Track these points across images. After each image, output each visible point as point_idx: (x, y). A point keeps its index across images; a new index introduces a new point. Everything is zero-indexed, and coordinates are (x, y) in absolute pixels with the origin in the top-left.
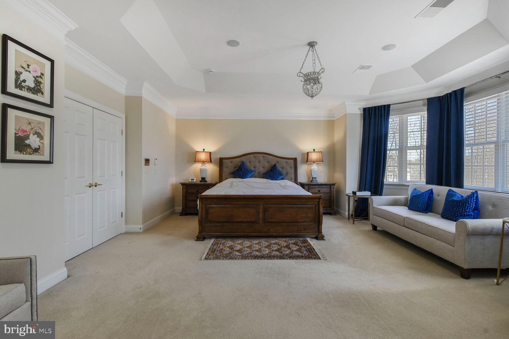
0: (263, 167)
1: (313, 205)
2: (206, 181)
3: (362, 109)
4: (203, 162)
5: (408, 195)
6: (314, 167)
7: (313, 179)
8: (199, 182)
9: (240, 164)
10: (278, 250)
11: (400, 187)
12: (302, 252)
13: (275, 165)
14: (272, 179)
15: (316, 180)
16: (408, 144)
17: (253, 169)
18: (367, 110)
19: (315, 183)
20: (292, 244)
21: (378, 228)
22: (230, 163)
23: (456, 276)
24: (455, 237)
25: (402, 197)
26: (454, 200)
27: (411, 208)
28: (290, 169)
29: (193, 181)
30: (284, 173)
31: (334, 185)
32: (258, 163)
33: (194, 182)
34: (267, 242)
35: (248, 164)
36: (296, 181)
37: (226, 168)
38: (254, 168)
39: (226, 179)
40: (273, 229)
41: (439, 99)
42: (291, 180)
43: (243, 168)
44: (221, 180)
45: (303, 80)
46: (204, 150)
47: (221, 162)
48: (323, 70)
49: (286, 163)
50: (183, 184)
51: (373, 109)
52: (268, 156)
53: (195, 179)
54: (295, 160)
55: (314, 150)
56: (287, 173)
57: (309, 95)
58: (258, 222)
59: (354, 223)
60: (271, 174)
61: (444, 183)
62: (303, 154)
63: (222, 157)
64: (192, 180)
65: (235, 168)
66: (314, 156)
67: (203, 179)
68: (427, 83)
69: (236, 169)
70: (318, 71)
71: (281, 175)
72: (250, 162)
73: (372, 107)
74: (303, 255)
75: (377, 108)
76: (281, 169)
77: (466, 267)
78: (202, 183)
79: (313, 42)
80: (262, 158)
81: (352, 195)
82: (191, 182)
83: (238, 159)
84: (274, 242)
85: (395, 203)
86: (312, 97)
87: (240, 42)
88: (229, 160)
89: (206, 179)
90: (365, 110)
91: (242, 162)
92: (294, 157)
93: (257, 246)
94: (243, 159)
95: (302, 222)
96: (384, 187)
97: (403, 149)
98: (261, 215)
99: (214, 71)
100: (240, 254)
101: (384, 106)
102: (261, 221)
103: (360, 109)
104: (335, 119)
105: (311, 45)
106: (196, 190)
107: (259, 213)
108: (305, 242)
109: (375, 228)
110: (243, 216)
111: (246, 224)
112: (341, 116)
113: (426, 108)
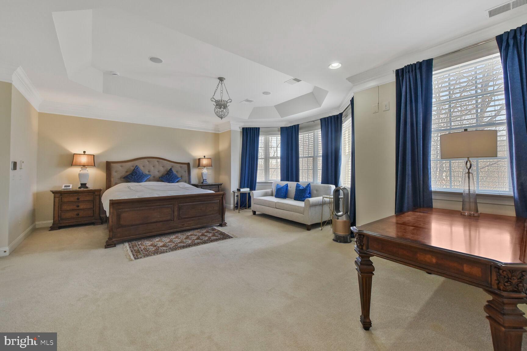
0: (159, 172)
1: (218, 200)
2: (87, 188)
3: (241, 128)
4: (83, 166)
5: (272, 189)
6: (205, 171)
7: (204, 181)
8: (78, 189)
9: (133, 168)
10: (198, 239)
11: (266, 184)
12: (217, 236)
13: (171, 169)
14: (169, 182)
15: (206, 182)
16: (270, 155)
17: (147, 173)
18: (245, 129)
19: (205, 184)
20: (205, 232)
21: (257, 213)
22: (121, 168)
23: (304, 230)
24: (304, 209)
25: (269, 190)
26: (300, 189)
27: (277, 196)
28: (184, 173)
29: (68, 188)
30: (179, 176)
31: (221, 184)
32: (153, 168)
33: (70, 189)
34: (183, 235)
35: (141, 168)
36: (189, 183)
37: (116, 172)
38: (149, 172)
39: (116, 184)
40: (186, 224)
41: (287, 128)
42: (185, 182)
43: (138, 172)
44: (109, 185)
45: (215, 105)
46: (84, 152)
47: (108, 166)
48: (230, 100)
49: (181, 167)
50: (54, 193)
51: (249, 129)
52: (163, 161)
53: (71, 185)
54: (188, 164)
55: (204, 156)
56: (181, 177)
57: (219, 117)
58: (173, 220)
59: (239, 212)
60: (168, 177)
61: (290, 180)
62: (195, 160)
63: (109, 160)
64: (65, 186)
65: (127, 172)
66: (204, 162)
67: (84, 185)
68: (282, 117)
69: (128, 174)
70: (227, 100)
71: (178, 178)
72: (144, 166)
73: (248, 128)
74: (220, 238)
75: (252, 129)
76: (176, 173)
77: (309, 224)
78: (82, 189)
79: (223, 78)
80: (157, 163)
81: (237, 191)
82: (64, 189)
83: (130, 164)
84: (189, 234)
85: (266, 195)
86: (222, 118)
87: (163, 61)
88: (119, 164)
89: (87, 185)
90: (243, 129)
91: (136, 166)
92: (187, 162)
93: (177, 239)
94: (136, 163)
95: (210, 215)
96: (257, 184)
97: (267, 159)
98: (176, 213)
99: (119, 74)
100: (167, 248)
101: (256, 128)
102: (175, 219)
103: (240, 128)
104: (220, 133)
105: (221, 79)
106: (77, 197)
107: (174, 212)
108: (214, 230)
109: (254, 213)
110: (159, 216)
111: (161, 223)
112: (226, 131)
113: (280, 133)
